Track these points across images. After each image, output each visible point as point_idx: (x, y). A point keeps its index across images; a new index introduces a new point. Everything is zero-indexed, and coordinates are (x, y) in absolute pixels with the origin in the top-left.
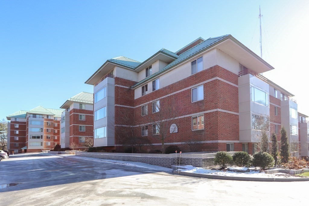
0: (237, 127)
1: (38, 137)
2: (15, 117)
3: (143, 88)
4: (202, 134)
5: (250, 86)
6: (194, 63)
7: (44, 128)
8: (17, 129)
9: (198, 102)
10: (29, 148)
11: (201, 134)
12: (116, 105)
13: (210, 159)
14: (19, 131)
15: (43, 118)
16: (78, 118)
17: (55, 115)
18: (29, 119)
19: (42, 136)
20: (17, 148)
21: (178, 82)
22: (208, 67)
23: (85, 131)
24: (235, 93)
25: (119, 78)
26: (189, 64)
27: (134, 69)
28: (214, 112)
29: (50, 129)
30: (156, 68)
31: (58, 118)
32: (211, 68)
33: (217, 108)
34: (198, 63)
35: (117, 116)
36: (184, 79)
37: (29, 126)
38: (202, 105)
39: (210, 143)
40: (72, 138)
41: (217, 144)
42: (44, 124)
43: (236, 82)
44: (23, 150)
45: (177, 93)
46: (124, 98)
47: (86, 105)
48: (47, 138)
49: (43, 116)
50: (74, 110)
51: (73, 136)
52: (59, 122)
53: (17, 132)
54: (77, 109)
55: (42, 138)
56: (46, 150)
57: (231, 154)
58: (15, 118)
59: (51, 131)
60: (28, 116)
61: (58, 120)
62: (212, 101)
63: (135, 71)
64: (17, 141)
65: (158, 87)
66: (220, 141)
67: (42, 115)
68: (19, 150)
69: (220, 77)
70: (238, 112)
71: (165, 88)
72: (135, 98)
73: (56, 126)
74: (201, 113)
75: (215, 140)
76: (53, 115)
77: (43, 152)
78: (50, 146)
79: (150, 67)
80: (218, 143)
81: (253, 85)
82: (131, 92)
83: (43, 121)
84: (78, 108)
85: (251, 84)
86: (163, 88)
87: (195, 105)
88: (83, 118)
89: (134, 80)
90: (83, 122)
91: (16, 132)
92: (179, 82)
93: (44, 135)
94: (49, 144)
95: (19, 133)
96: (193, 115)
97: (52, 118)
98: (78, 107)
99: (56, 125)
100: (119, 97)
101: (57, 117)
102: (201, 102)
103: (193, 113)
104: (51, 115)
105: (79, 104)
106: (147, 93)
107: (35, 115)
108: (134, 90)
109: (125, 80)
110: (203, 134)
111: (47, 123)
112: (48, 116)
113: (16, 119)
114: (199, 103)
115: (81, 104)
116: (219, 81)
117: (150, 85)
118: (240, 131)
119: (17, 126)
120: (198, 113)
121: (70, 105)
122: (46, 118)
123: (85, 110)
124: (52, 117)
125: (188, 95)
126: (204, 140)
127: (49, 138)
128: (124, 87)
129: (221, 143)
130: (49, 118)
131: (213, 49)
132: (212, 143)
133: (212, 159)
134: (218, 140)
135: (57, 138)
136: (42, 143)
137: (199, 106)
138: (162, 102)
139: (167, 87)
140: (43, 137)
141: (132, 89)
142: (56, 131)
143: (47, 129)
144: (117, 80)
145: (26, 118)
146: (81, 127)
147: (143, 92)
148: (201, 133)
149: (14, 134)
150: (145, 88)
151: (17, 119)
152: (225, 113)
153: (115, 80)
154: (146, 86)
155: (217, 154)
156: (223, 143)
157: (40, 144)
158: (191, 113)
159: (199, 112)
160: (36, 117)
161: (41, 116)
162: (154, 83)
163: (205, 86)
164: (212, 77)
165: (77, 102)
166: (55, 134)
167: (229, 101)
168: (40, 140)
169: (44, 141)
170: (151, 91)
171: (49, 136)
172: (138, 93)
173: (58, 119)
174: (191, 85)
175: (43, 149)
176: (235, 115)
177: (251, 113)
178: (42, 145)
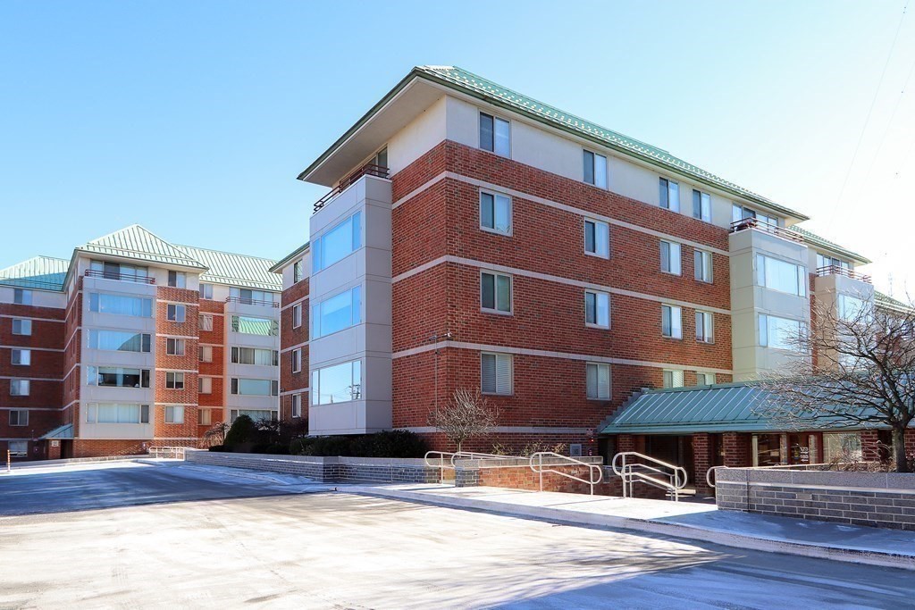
1: (131, 380)
2: (18, 284)
7: (158, 336)
8: (24, 341)
10: (86, 433)
14: (33, 353)
15: (153, 281)
16: (474, 214)
17: (205, 270)
18: (85, 286)
19: (146, 374)
20: (21, 433)
29: (182, 338)
31: (215, 289)
37: (84, 322)
42: (155, 314)
44: (55, 444)
48: (170, 385)
49: (152, 274)
51: (445, 344)
52: (220, 307)
53: (25, 358)
54: (467, 149)
55: (146, 384)
56: (162, 444)
58: (16, 290)
59: (189, 350)
60: (80, 272)
61: (215, 299)
64: (22, 401)
67: (146, 267)
68: (31, 445)
73: (205, 327)
76: (196, 273)
77: (153, 456)
78: (181, 426)
83: (148, 301)
88: (503, 218)
90: (501, 249)
91: (18, 353)
93: (158, 371)
94: (179, 416)
95: (32, 361)
97: (191, 285)
99: (207, 323)
101: (213, 284)
104: (186, 271)
107: (112, 266)
111: (171, 308)
112: (172, 275)
113: (18, 292)
119: (25, 327)
121: (390, 138)
122: (166, 284)
124: (193, 277)
127: (179, 385)
130: (179, 285)
135: (213, 390)
136: (145, 409)
140: (153, 381)
142: (208, 354)
143: (171, 341)
145: (64, 289)
146: (489, 278)
149: (10, 365)
151: (26, 293)
157: (136, 413)
160: (117, 277)
161: (141, 273)
166: (204, 367)
168: (136, 393)
169: (151, 396)
171: (180, 373)
173: (218, 295)
175: (150, 443)
178: (145, 420)
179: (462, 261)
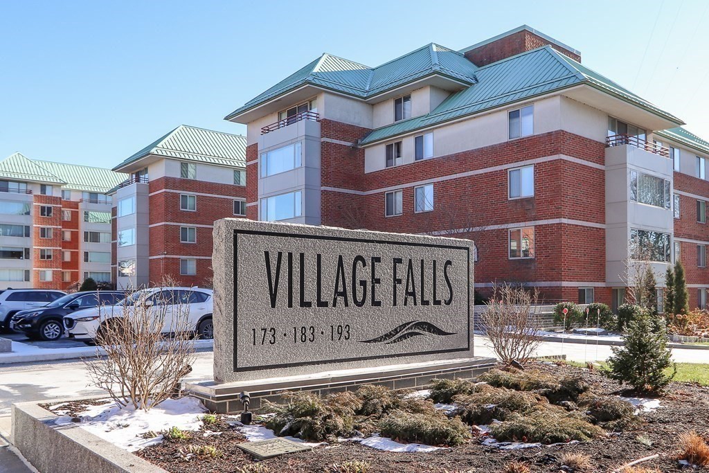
0: (603, 254)
1: (18, 255)
3: (389, 148)
4: (530, 268)
5: (628, 171)
6: (514, 115)
7: (35, 226)
9: (522, 200)
11: (528, 268)
12: (323, 188)
13: (546, 315)
15: (30, 192)
16: (177, 204)
17: (65, 184)
19: (27, 251)
21: (478, 150)
22: (545, 131)
23: (196, 242)
24: (597, 183)
25: (330, 121)
26: (504, 116)
27: (365, 98)
28: (554, 224)
29: (50, 227)
30: (421, 103)
31: (72, 193)
32: (550, 134)
33: (561, 217)
34: (523, 116)
35: (327, 215)
36: (493, 147)
38: (531, 208)
39: (546, 287)
40: (162, 263)
41: (560, 288)
42: (33, 212)
43: (601, 160)
45: (476, 173)
46: (342, 171)
47: (199, 167)
48: (43, 257)
49: (30, 187)
50: (167, 182)
51: (163, 256)
52: (75, 205)
54: (174, 179)
55: (27, 257)
57: (581, 308)
59: (55, 235)
61: (73, 200)
62: (551, 203)
63: (366, 103)
65: (429, 153)
66: (565, 284)
67: (26, 182)
69: (566, 155)
70: (603, 222)
71: (448, 158)
72: (368, 170)
73: (66, 219)
74: (528, 223)
75: (556, 281)
76: (58, 185)
78: (50, 283)
79: (407, 98)
80: (562, 287)
81: (633, 167)
82: (356, 154)
83: (29, 204)
84: (179, 176)
85: (628, 166)
86: (443, 158)
87: (516, 205)
88: (191, 205)
89: (365, 124)
90: (191, 217)
92: (482, 151)
93: (35, 248)
94: (49, 276)
96: (512, 226)
97: (56, 193)
98: (176, 174)
99: (67, 216)
100: (332, 170)
101: (70, 190)
102: (528, 200)
103: (512, 223)
104: (52, 185)
105: (178, 165)
106: (399, 162)
107: (3, 183)
108: (364, 150)
109: (343, 124)
110: (533, 268)
111: (43, 208)
112: (43, 187)
114: (525, 203)
115: (184, 164)
116: (565, 161)
117: (408, 145)
118: (606, 263)
120: (522, 224)
121: (149, 165)
122: (39, 194)
123: (194, 182)
124: (57, 188)
125: (500, 181)
126: (535, 281)
127: (49, 257)
128: (343, 143)
129: (567, 287)
130: (49, 192)
131: (555, 96)
132: (550, 287)
133: (550, 316)
134: (562, 281)
136: (27, 272)
137: (524, 210)
138: (440, 191)
139: (452, 156)
140: (32, 254)
141: (359, 147)
142: (68, 236)
143: (43, 230)
144: (327, 126)
146: (184, 229)
147: (389, 157)
148: (529, 266)
150: (394, 149)
152: (577, 226)
153: (322, 128)
154: (398, 145)
155: (558, 307)
156: (571, 287)
157: (21, 275)
158: (506, 222)
159: (525, 221)
160: (7, 190)
161: (23, 186)
162: (419, 142)
163: (538, 167)
164: (552, 154)
165: (175, 159)
166: (65, 245)
167: (585, 200)
168: (21, 263)
169: (31, 264)
170: (412, 160)
171: (49, 249)
172: (375, 160)
174: (508, 162)
176: (597, 228)
177: (630, 225)
178: (27, 279)
179: (172, 223)
